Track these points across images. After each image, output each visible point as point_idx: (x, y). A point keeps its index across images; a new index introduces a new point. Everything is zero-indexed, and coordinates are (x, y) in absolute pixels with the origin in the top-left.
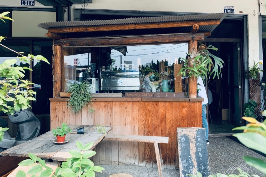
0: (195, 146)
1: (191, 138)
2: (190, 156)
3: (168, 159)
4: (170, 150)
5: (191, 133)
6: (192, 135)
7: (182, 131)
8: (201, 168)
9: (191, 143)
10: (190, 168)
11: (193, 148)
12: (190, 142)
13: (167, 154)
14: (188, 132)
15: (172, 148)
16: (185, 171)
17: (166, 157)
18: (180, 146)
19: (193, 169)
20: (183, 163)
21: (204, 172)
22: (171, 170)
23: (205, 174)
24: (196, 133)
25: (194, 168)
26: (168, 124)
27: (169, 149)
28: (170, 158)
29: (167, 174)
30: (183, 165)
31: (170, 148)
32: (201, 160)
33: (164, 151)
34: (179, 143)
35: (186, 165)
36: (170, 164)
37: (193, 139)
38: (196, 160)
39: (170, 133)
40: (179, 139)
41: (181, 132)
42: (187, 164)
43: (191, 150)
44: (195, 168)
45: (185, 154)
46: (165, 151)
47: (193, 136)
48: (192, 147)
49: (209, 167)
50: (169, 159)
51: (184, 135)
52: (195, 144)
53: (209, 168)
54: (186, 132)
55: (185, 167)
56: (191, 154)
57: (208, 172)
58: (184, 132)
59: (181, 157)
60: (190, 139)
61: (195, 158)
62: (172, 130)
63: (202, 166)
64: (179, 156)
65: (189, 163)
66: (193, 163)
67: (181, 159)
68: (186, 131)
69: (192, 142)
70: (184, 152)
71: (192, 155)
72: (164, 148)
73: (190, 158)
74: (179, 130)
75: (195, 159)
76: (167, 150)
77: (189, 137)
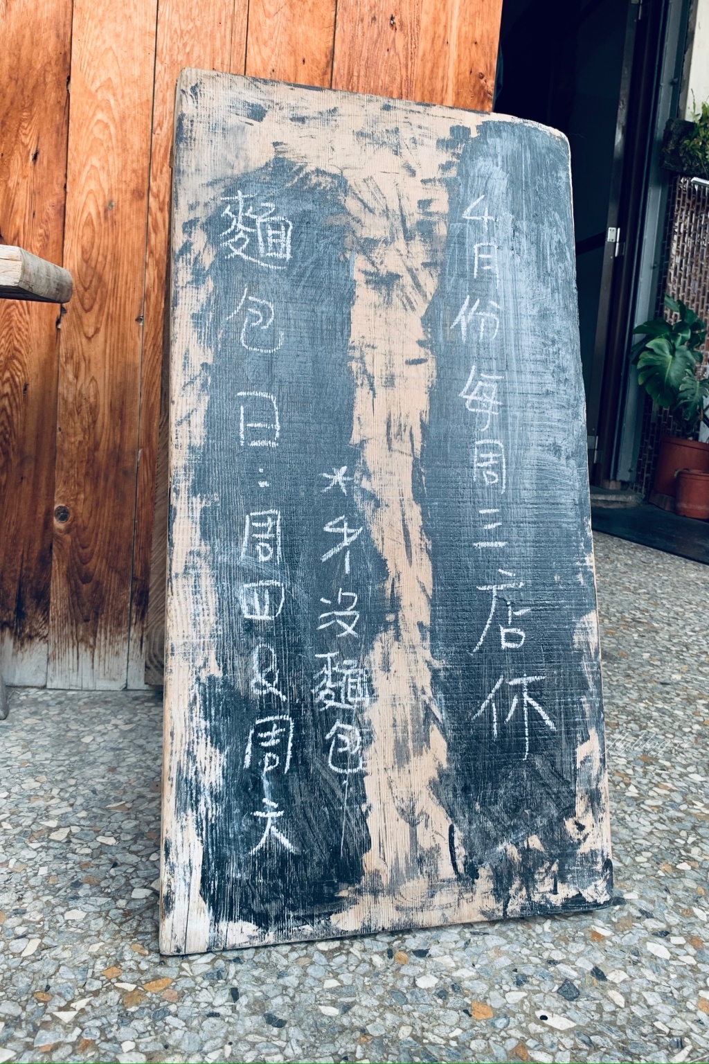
0: (418, 332)
1: (374, 227)
2: (339, 476)
3: (69, 576)
4: (93, 475)
5: (386, 153)
6: (390, 193)
7: (257, 114)
8: (494, 637)
9: (366, 296)
10: (325, 641)
11: (398, 361)
12: (358, 276)
13: (58, 524)
14: (344, 141)
15: (117, 455)
16: (257, 683)
17: (45, 561)
18: (197, 319)
19: (376, 656)
20: (228, 575)
21: (531, 686)
22: (93, 703)
23: (534, 715)
24: (445, 167)
25: (387, 636)
26: (95, 161)
27: (91, 461)
28: (97, 565)
29: (27, 745)
30: (227, 606)
31: (101, 455)
32: (490, 536)
33: (27, 488)
34: (198, 277)
35: (275, 593)
36: (83, 640)
37: (409, 237)
38: (426, 530)
39: (108, 277)
40: (201, 214)
41: (233, 121)
42: (298, 589)
43: (362, 394)
44: (412, 635)
45: (270, 435)
46: (36, 486)
47: (411, 208)
48: (382, 347)
49: (592, 618)
50: (78, 576)
51: (280, 167)
52: (422, 308)
53: (594, 640)
54: (306, 130)
55: (250, 626)
56: (355, 439)
57: (583, 686)
58: (273, 129)
59: (198, 488)
60: (364, 233)
61: (418, 497)
62: (135, 238)
63: (501, 619)
64: (178, 459)
65: (326, 577)
66: (381, 564)
67: (198, 504)
68: (311, 128)
69: (384, 282)
70: (259, 410)
71: (373, 455)
72: (30, 448)
73: (342, 504)
74: (207, 90)
75: (414, 512)
76: (59, 477)
77: (352, 205)
